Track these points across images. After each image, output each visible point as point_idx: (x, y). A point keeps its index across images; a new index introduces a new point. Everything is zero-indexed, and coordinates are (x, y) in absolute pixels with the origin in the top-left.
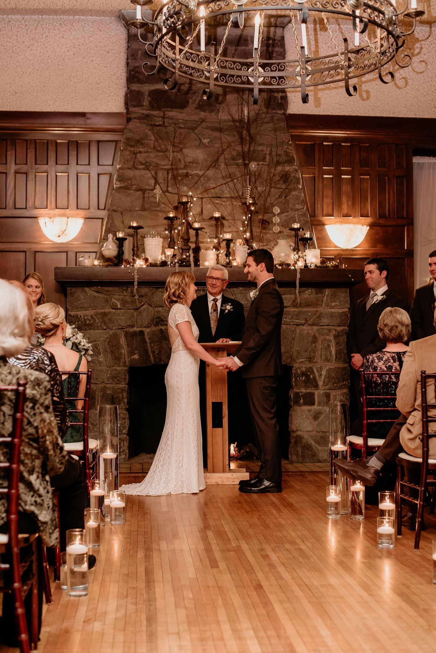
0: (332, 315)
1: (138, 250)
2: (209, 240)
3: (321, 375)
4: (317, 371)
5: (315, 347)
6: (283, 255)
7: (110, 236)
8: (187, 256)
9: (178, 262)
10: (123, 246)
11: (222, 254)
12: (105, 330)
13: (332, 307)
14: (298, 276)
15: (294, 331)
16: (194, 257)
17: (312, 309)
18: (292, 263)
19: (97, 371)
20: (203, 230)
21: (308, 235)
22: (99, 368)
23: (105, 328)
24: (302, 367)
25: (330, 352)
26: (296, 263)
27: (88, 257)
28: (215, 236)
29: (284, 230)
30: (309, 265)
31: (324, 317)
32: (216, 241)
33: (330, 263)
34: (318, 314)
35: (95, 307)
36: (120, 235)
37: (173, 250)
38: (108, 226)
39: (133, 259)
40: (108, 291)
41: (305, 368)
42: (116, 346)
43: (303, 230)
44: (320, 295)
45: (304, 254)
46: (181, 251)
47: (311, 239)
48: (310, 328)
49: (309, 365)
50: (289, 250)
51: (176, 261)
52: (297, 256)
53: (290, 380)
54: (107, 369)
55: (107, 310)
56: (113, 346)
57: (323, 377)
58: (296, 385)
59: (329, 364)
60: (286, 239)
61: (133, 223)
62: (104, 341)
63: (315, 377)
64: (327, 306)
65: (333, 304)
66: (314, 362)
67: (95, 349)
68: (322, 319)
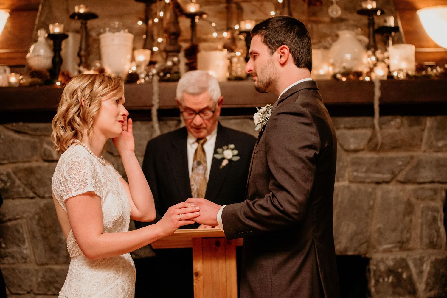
0: (439, 165)
1: (88, 54)
2: (215, 35)
3: (421, 272)
4: (416, 265)
5: (411, 221)
6: (348, 56)
7: (42, 34)
8: (174, 64)
9: (158, 74)
10: (60, 49)
11: (239, 57)
12: (32, 198)
13: (439, 150)
14: (378, 93)
15: (371, 195)
16: (187, 64)
17: (403, 154)
18: (365, 70)
19: (20, 272)
20: (205, 16)
21: (391, 22)
22: (23, 266)
23: (32, 194)
24: (387, 259)
25: (438, 231)
26: (371, 70)
27: (2, 71)
28: (225, 27)
29: (349, 16)
30: (395, 74)
31: (424, 168)
32: (226, 35)
33: (432, 70)
34: (414, 162)
35: (13, 160)
36: (56, 29)
37: (148, 52)
38: (43, 19)
39: (80, 72)
40: (36, 130)
41: (393, 260)
42: (50, 227)
43: (382, 13)
44: (416, 128)
45: (386, 54)
46: (164, 55)
47: (396, 29)
48: (400, 187)
49: (399, 255)
50: (358, 48)
51: (154, 71)
52: (373, 59)
53: (366, 282)
54: (37, 267)
55: (34, 164)
56: (45, 227)
57: (425, 276)
58: (378, 292)
59: (435, 251)
60: (353, 30)
61: (79, 8)
62: (31, 219)
63: (410, 277)
64: (430, 146)
65: (440, 144)
66: (409, 250)
67: (16, 233)
68: (422, 170)
